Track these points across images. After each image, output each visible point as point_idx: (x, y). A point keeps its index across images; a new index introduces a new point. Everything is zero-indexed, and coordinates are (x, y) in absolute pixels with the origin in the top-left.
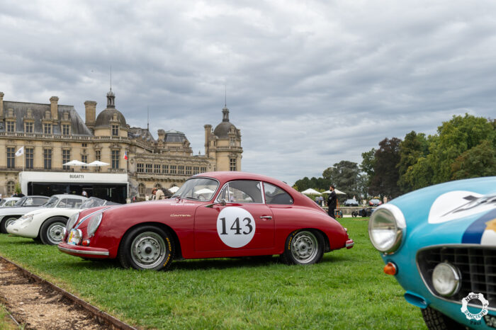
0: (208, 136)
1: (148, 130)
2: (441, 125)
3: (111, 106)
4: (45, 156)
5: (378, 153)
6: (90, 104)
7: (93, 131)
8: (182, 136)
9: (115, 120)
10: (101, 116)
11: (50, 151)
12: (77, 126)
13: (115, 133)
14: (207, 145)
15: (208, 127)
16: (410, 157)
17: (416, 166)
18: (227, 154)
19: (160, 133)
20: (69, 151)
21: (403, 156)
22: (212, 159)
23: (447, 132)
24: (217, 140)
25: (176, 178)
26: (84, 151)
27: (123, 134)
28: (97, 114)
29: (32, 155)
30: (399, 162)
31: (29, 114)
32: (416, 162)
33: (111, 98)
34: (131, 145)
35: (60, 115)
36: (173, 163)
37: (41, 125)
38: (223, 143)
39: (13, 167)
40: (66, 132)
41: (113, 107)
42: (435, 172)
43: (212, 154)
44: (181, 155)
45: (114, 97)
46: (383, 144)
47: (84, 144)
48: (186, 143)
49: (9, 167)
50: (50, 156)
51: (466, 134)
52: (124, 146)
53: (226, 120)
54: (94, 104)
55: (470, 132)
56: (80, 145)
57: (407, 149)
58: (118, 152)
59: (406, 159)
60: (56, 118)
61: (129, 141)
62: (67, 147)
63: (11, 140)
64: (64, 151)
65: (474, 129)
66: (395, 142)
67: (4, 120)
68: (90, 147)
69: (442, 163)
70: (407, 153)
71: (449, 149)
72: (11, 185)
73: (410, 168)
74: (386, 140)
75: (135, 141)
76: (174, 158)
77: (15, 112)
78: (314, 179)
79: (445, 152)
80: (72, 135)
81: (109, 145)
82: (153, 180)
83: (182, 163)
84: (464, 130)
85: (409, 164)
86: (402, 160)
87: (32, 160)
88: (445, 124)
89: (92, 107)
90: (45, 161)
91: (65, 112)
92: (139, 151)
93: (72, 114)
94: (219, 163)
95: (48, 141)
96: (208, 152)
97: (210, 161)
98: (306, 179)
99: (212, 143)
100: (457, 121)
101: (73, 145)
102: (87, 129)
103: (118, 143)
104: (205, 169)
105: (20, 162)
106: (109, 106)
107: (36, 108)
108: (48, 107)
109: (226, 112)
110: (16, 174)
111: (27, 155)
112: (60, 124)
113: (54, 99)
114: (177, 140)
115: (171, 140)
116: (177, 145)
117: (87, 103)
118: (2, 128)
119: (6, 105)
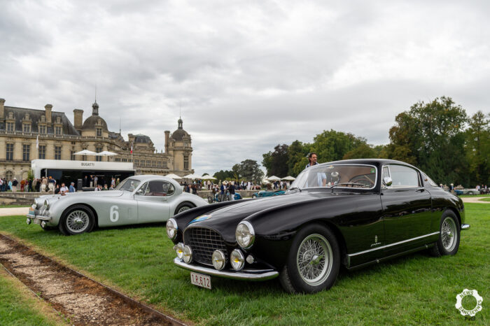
0: (167, 139)
1: (120, 134)
2: (316, 136)
3: (95, 114)
5: (274, 154)
6: (78, 113)
7: (80, 133)
8: (148, 138)
9: (99, 124)
10: (87, 121)
11: (44, 147)
12: (67, 128)
13: (99, 134)
14: (167, 146)
15: (167, 133)
16: (296, 157)
17: (300, 163)
18: (182, 152)
19: (130, 136)
20: (60, 148)
21: (291, 157)
22: (170, 155)
23: (321, 141)
24: (174, 142)
25: (144, 169)
26: (73, 147)
27: (105, 135)
29: (28, 150)
30: (288, 159)
31: (27, 117)
32: (300, 160)
33: (96, 107)
34: (111, 144)
35: (54, 119)
36: (143, 158)
37: (37, 126)
38: (179, 144)
39: (12, 159)
40: (58, 133)
41: (97, 114)
43: (171, 152)
44: (148, 152)
45: (98, 107)
46: (277, 148)
47: (73, 142)
48: (151, 144)
49: (7, 159)
51: (333, 143)
52: (106, 145)
53: (180, 128)
54: (81, 112)
55: (335, 141)
56: (70, 143)
57: (294, 152)
58: (101, 149)
59: (294, 158)
60: (50, 121)
61: (110, 141)
62: (58, 144)
63: (10, 137)
64: (56, 148)
65: (338, 139)
66: (285, 147)
67: (5, 121)
68: (77, 145)
70: (294, 154)
71: (323, 152)
72: (9, 174)
73: (297, 164)
74: (278, 146)
75: (114, 141)
76: (143, 154)
77: (15, 115)
78: (227, 171)
79: (320, 154)
80: (63, 135)
81: (94, 143)
83: (149, 159)
84: (332, 140)
85: (296, 162)
86: (291, 159)
87: (28, 154)
88: (318, 136)
91: (57, 117)
92: (117, 149)
93: (63, 119)
94: (175, 159)
95: (43, 140)
96: (167, 150)
97: (169, 157)
98: (222, 171)
99: (171, 144)
100: (327, 134)
101: (64, 143)
102: (76, 131)
103: (101, 142)
104: (165, 163)
105: (18, 155)
106: (94, 114)
107: (33, 112)
108: (43, 113)
109: (180, 122)
110: (14, 165)
111: (24, 150)
112: (53, 126)
113: (49, 107)
114: (144, 142)
115: (139, 142)
116: (144, 145)
117: (75, 111)
118: (3, 127)
119: (7, 110)
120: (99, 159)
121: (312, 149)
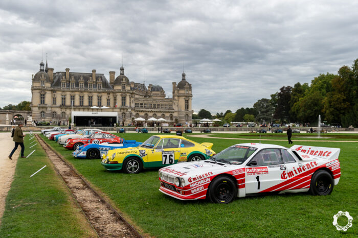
0: (174, 88)
1: (144, 84)
3: (122, 74)
4: (89, 99)
5: (280, 95)
6: (112, 73)
7: (113, 87)
8: (161, 88)
9: (124, 81)
10: (117, 79)
11: (92, 97)
12: (105, 84)
13: (124, 88)
14: (174, 93)
15: (174, 83)
16: (296, 97)
18: (184, 97)
20: (101, 97)
21: (292, 97)
22: (176, 100)
24: (178, 90)
25: (156, 110)
26: (109, 97)
27: (128, 88)
28: (115, 78)
29: (83, 99)
31: (82, 79)
32: (299, 101)
34: (132, 94)
35: (97, 79)
36: (154, 103)
38: (182, 92)
40: (99, 87)
41: (123, 74)
43: (176, 98)
44: (160, 98)
45: (123, 69)
46: (282, 89)
47: (109, 94)
48: (163, 92)
50: (92, 99)
51: (325, 85)
52: (128, 94)
53: (184, 79)
54: (114, 73)
55: (328, 83)
56: (106, 94)
57: (294, 93)
58: (125, 97)
59: (294, 98)
60: (95, 80)
61: (131, 92)
62: (100, 95)
63: (73, 92)
64: (98, 97)
65: (330, 82)
66: (289, 88)
67: (70, 82)
68: (111, 95)
70: (295, 95)
74: (284, 87)
75: (134, 92)
76: (155, 100)
77: (75, 78)
78: (247, 109)
80: (102, 89)
81: (121, 94)
82: (152, 112)
83: (159, 103)
85: (295, 102)
86: (292, 99)
87: (83, 102)
88: (315, 78)
89: (113, 74)
90: (89, 102)
91: (100, 77)
92: (137, 96)
93: (103, 78)
94: (179, 102)
95: (91, 92)
96: (174, 96)
97: (174, 101)
98: (242, 109)
99: (176, 91)
100: (322, 77)
101: (103, 94)
102: (110, 86)
103: (125, 93)
104: (172, 105)
106: (121, 74)
107: (85, 75)
108: (91, 75)
109: (184, 75)
110: (66, 109)
111: (80, 99)
112: (96, 83)
113: (94, 71)
114: (158, 90)
115: (154, 90)
116: (158, 93)
117: (110, 72)
118: (69, 86)
119: (71, 75)
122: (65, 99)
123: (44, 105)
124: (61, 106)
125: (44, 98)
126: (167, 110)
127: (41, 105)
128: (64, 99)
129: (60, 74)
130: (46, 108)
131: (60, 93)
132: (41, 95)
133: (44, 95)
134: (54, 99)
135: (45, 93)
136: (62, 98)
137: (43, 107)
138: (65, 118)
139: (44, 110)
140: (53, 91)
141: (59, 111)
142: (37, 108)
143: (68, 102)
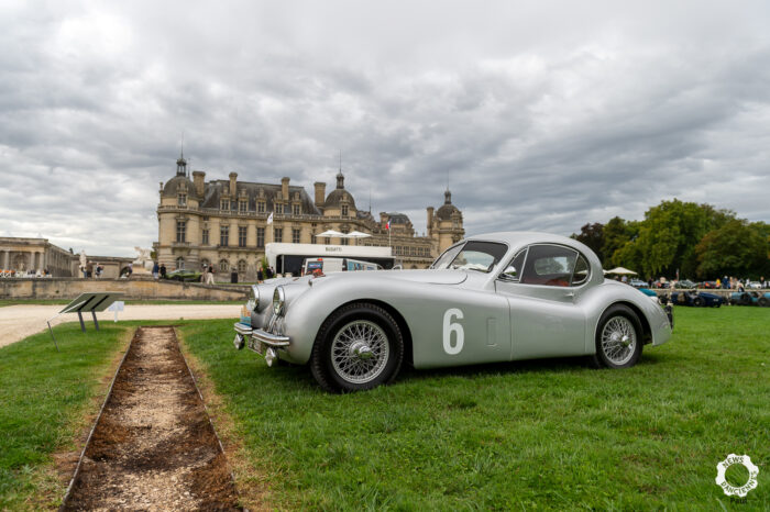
0: (431, 219)
1: (370, 212)
2: (648, 210)
3: (340, 187)
6: (320, 186)
7: (323, 211)
8: (406, 218)
9: (345, 200)
10: (331, 196)
11: (281, 230)
12: (307, 206)
13: (345, 213)
14: (430, 227)
15: (430, 209)
16: (616, 241)
17: (624, 250)
18: (450, 235)
19: (383, 215)
20: (299, 231)
21: (608, 240)
22: (435, 240)
23: (657, 216)
24: (440, 222)
25: (401, 258)
26: (314, 230)
27: (352, 214)
28: (326, 197)
29: (263, 234)
30: (603, 245)
31: (262, 194)
32: (623, 246)
33: (340, 179)
34: (359, 225)
35: (292, 195)
37: (272, 205)
38: (446, 225)
39: (245, 246)
40: (296, 212)
41: (342, 187)
42: (645, 255)
43: (435, 236)
44: (405, 235)
45: (343, 178)
46: (585, 229)
47: (314, 224)
48: (409, 225)
49: (240, 246)
51: (678, 219)
52: (353, 225)
53: (448, 203)
54: (324, 185)
55: (682, 216)
56: (310, 225)
57: (611, 234)
59: (612, 243)
60: (287, 198)
61: (358, 222)
62: (297, 227)
63: (243, 219)
64: (294, 231)
65: (686, 213)
66: (597, 227)
67: (237, 199)
68: (319, 227)
69: (654, 247)
70: (612, 238)
71: (661, 233)
72: (242, 264)
73: (617, 251)
74: (588, 226)
75: (363, 222)
76: (400, 239)
77: (248, 192)
79: (657, 236)
80: (302, 216)
81: (338, 224)
83: (407, 244)
84: (676, 214)
85: (615, 248)
86: (607, 244)
87: (263, 239)
88: (652, 209)
89: (321, 188)
91: (295, 192)
93: (303, 195)
94: (442, 243)
95: (279, 221)
96: (431, 233)
97: (433, 242)
99: (435, 225)
100: (667, 206)
101: (304, 225)
102: (317, 209)
103: (347, 223)
104: (428, 250)
105: (252, 241)
106: (338, 187)
107: (268, 188)
108: (280, 188)
109: (448, 195)
110: (247, 253)
111: (258, 234)
112: (290, 204)
113: (286, 180)
114: (401, 222)
115: (394, 222)
116: (402, 226)
117: (317, 185)
118: (235, 208)
119: (239, 186)
120: (345, 242)
121: (642, 229)
122: (227, 233)
123: (184, 245)
124: (218, 247)
125: (184, 229)
126: (421, 259)
127: (179, 245)
128: (225, 233)
129: (218, 184)
130: (188, 250)
131: (218, 220)
132: (179, 224)
133: (184, 224)
134: (205, 234)
135: (188, 220)
136: (222, 232)
137: (181, 249)
138: (227, 272)
139: (184, 254)
140: (205, 217)
141: (214, 258)
142: (169, 251)
143: (234, 240)
